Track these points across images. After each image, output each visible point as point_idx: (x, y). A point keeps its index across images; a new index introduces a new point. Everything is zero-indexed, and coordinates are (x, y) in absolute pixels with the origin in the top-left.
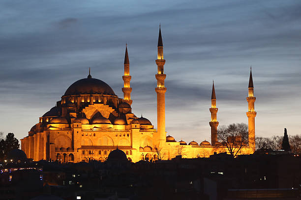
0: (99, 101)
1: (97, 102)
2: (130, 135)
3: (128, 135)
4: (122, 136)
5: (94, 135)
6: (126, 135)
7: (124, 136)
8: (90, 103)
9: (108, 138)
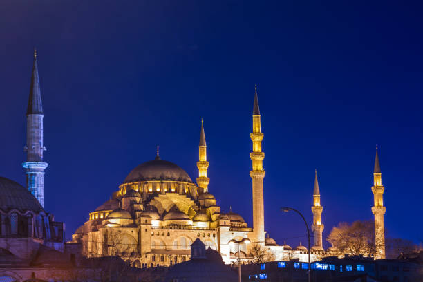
0: (173, 190)
1: (170, 191)
2: (216, 236)
3: (214, 236)
4: (206, 236)
5: (169, 235)
6: (212, 235)
7: (209, 236)
8: (160, 193)
9: (187, 238)
